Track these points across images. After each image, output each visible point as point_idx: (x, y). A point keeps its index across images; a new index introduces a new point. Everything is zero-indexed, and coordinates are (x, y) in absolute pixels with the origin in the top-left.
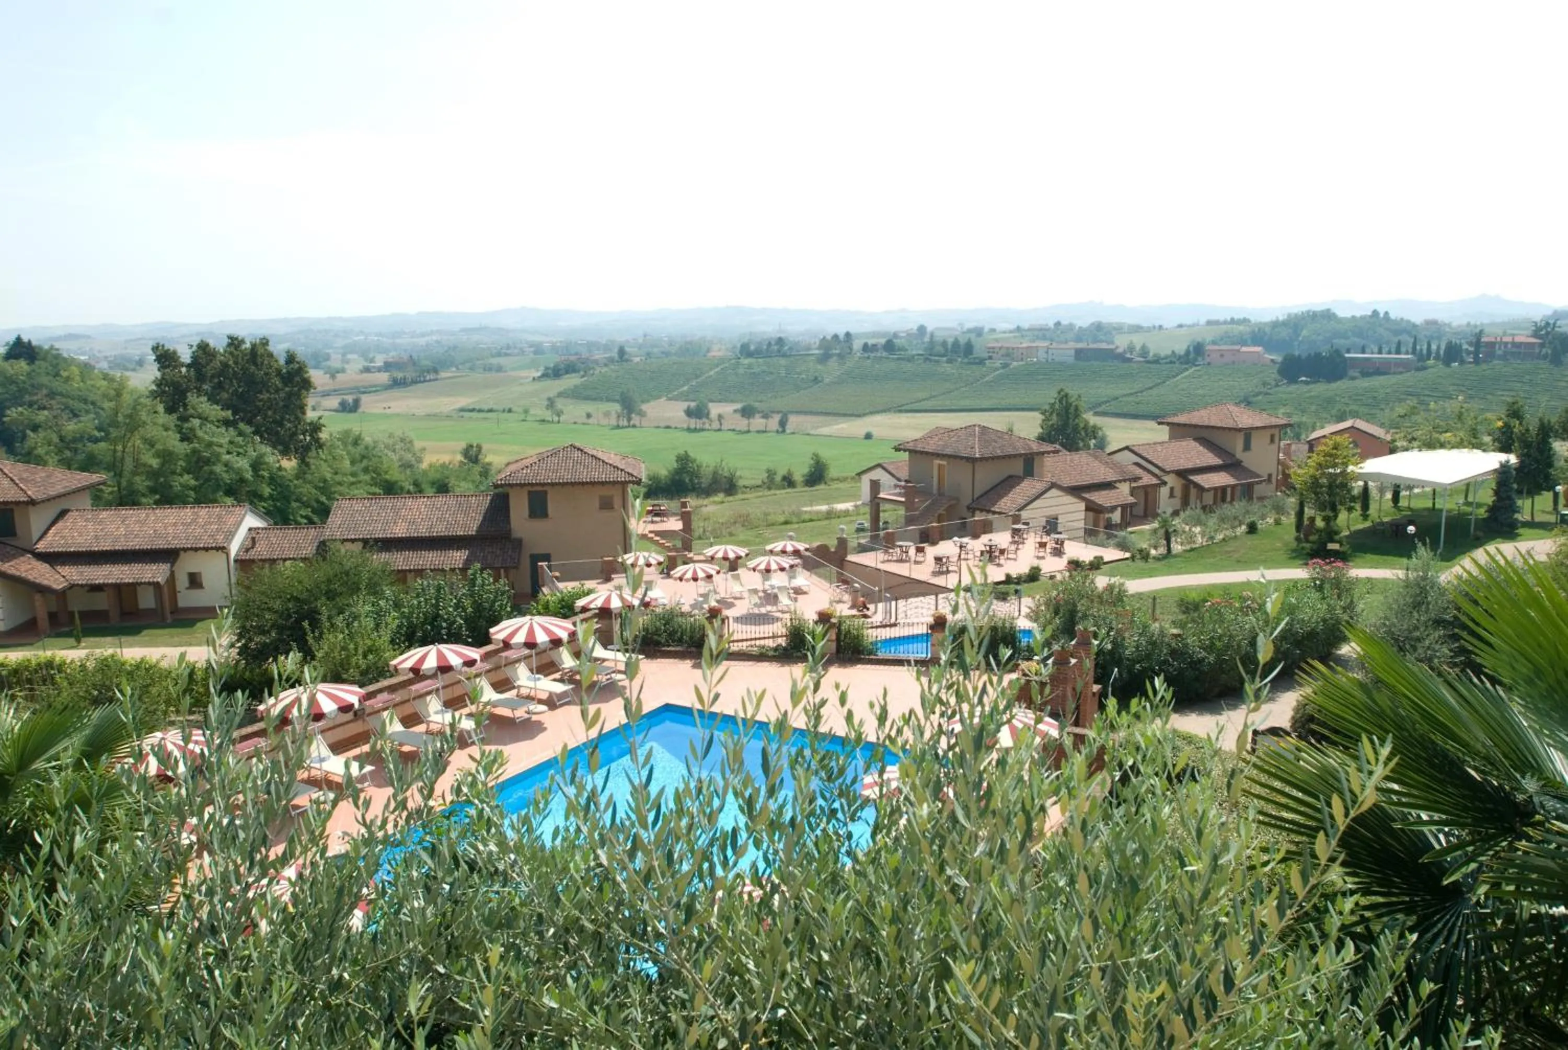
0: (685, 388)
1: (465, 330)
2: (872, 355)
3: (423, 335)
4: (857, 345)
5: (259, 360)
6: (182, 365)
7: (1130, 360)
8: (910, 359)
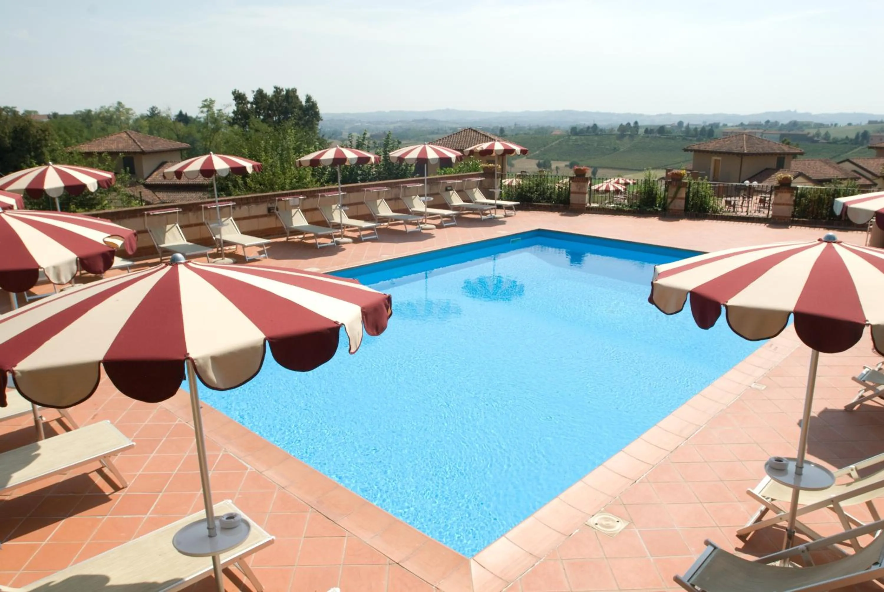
0: (537, 152)
1: (414, 121)
2: (650, 135)
3: (392, 123)
4: (641, 131)
5: (290, 100)
6: (248, 102)
7: (817, 142)
8: (674, 138)
